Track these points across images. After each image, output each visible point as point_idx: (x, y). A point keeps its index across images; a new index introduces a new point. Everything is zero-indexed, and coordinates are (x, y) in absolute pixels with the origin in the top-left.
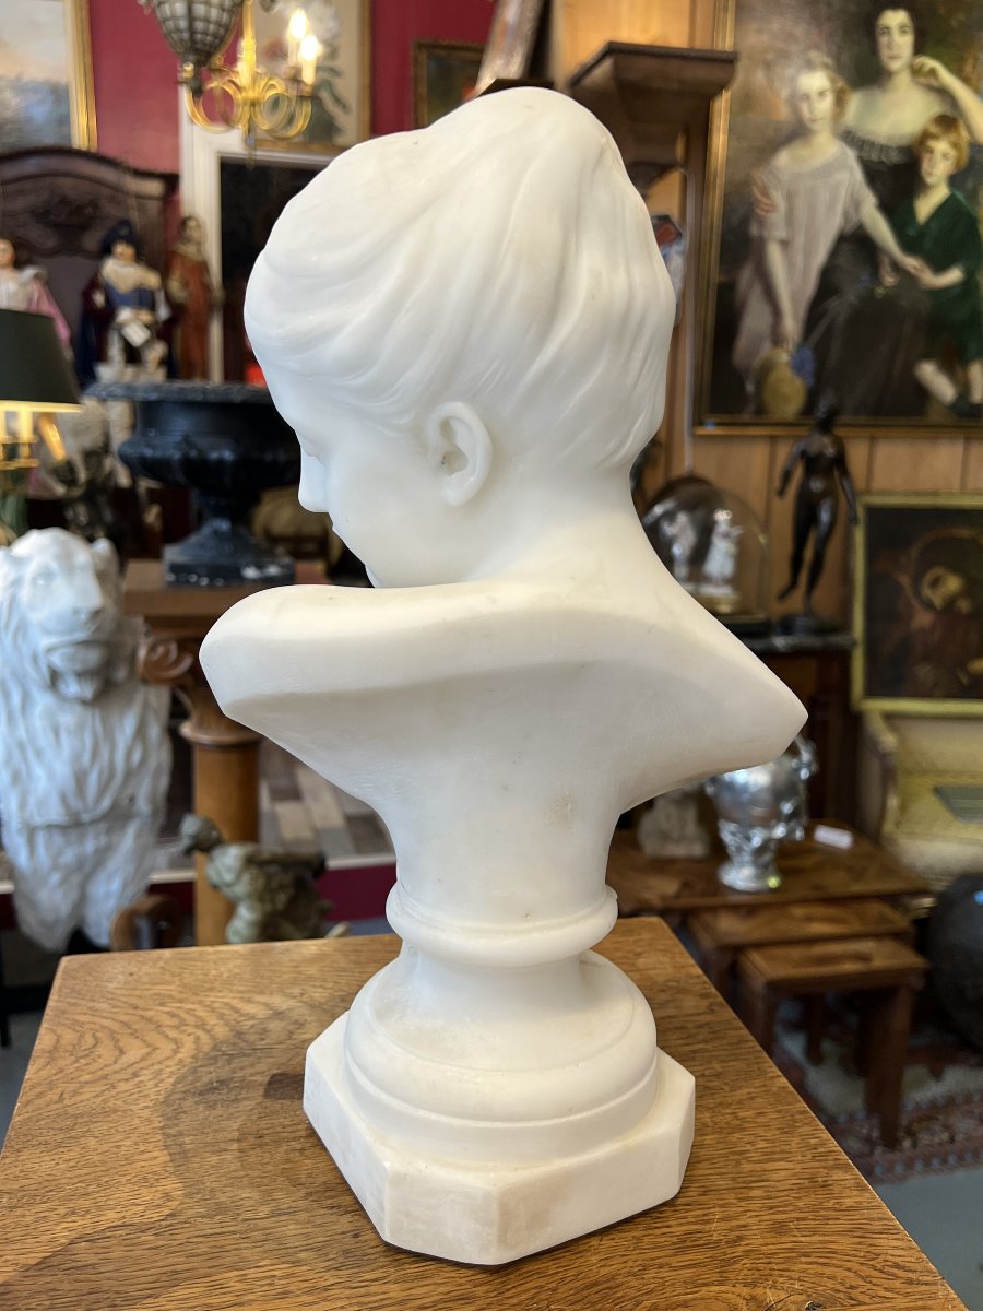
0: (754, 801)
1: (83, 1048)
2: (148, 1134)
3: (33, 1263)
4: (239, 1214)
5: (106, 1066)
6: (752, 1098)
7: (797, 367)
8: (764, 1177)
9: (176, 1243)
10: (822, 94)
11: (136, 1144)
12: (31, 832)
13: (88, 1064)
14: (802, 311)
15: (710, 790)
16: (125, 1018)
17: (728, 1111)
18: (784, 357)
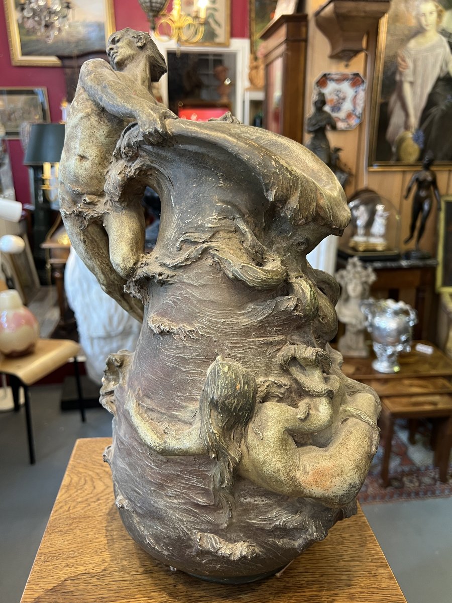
0: (388, 335)
1: (80, 485)
2: (100, 529)
3: (50, 588)
4: (130, 572)
5: (88, 494)
6: (349, 527)
7: (416, 139)
8: (348, 569)
9: (104, 584)
10: (431, 13)
11: (95, 534)
12: (92, 339)
13: (81, 493)
14: (419, 114)
15: (369, 330)
16: (98, 471)
17: (339, 533)
18: (410, 135)
